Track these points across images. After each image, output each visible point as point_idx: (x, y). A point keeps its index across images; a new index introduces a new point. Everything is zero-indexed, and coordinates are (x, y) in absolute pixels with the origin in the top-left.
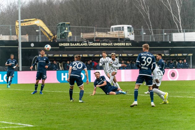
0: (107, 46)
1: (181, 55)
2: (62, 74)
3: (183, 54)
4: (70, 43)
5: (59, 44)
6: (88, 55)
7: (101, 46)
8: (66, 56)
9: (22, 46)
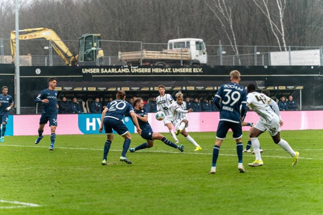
0: (163, 73)
1: (284, 88)
2: (88, 120)
3: (288, 87)
4: (100, 67)
5: (83, 70)
6: (130, 89)
7: (151, 73)
8: (94, 89)
9: (21, 74)
